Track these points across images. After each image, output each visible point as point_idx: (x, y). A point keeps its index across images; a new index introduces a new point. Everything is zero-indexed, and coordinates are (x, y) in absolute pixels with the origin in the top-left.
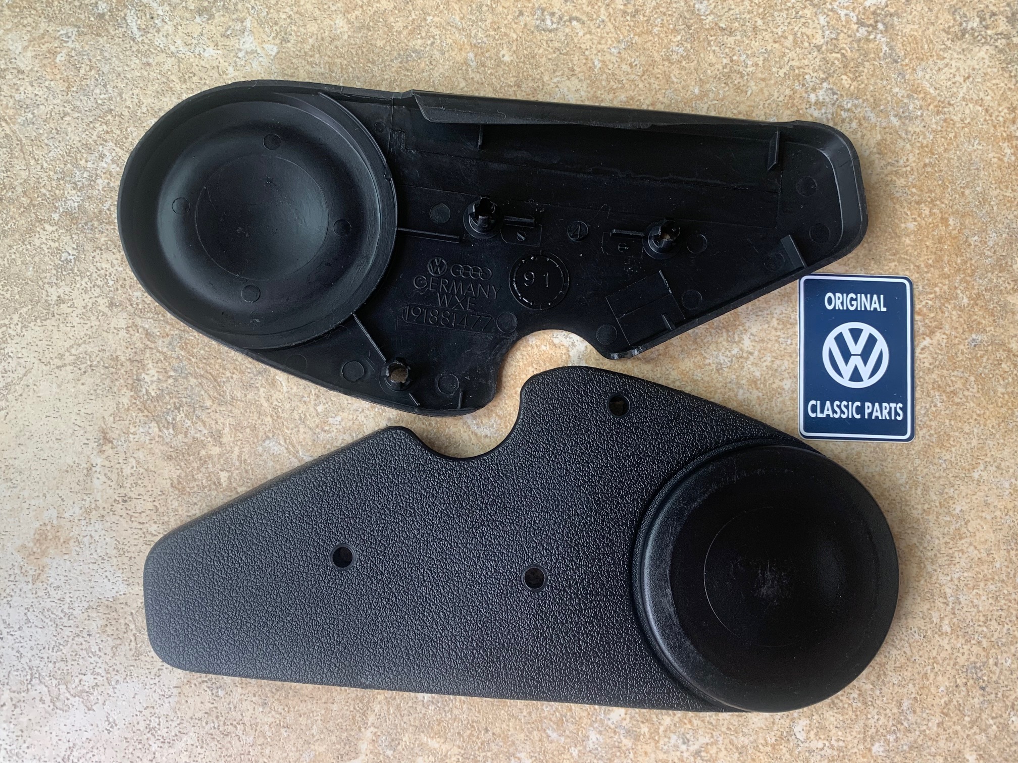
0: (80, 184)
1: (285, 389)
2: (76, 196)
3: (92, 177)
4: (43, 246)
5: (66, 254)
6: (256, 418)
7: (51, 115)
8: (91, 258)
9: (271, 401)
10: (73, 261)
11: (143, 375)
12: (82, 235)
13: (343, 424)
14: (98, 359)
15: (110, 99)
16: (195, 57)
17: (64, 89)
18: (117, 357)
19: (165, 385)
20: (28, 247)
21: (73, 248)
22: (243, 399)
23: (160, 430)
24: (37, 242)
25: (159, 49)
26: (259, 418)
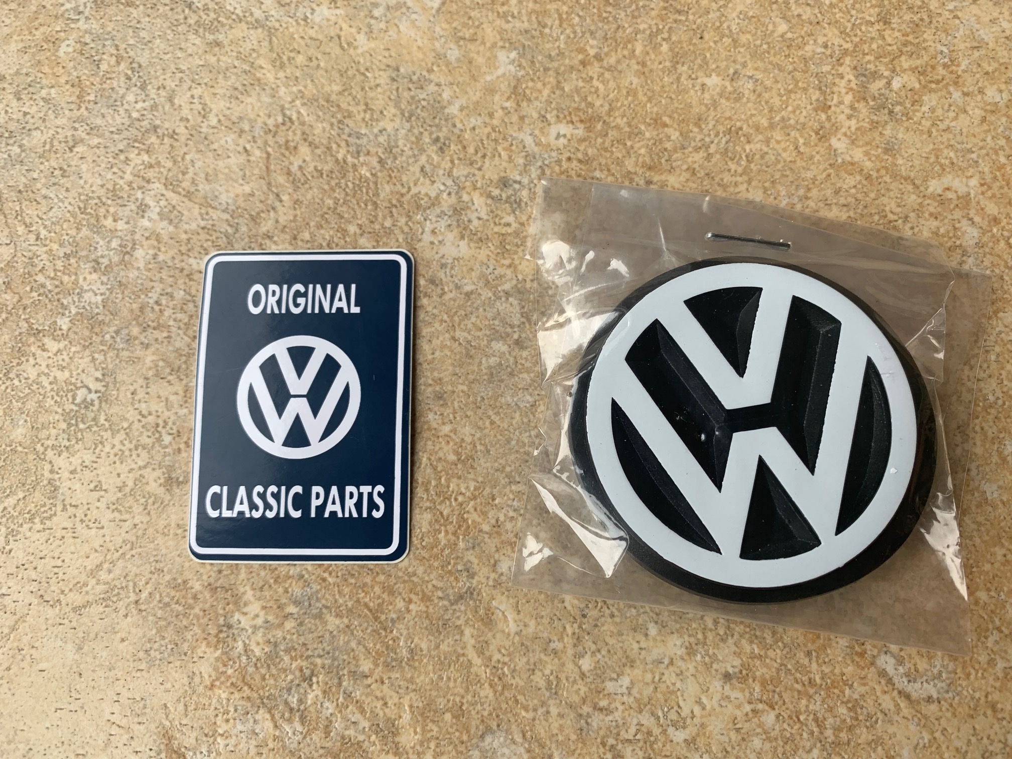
0: (105, 261)
1: (513, 627)
2: (99, 284)
3: (125, 246)
4: (43, 379)
5: (84, 391)
6: (462, 691)
7: (52, 146)
8: (130, 396)
9: (487, 654)
10: (97, 402)
11: (237, 616)
12: (111, 354)
13: (635, 691)
14: (150, 588)
15: (154, 107)
16: (298, 24)
17: (74, 99)
18: (185, 582)
19: (279, 634)
20: (16, 382)
21: (97, 379)
22: (433, 653)
23: (276, 726)
24: (32, 373)
25: (234, 17)
26: (467, 690)
